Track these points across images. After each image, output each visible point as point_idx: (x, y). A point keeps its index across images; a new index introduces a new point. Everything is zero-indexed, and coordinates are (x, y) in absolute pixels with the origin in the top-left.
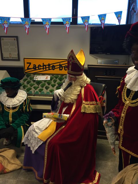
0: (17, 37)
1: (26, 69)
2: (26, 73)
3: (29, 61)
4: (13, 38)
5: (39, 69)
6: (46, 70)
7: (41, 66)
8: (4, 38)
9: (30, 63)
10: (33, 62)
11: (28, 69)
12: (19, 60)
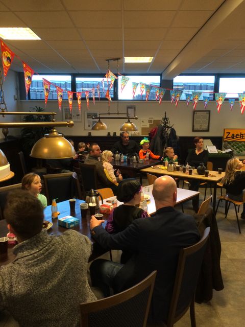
0: (209, 111)
1: (225, 138)
2: (225, 141)
3: (228, 131)
4: (206, 112)
5: (237, 138)
6: (243, 138)
7: (238, 135)
8: (197, 112)
9: (229, 133)
10: (232, 132)
11: (227, 138)
12: (208, 130)
